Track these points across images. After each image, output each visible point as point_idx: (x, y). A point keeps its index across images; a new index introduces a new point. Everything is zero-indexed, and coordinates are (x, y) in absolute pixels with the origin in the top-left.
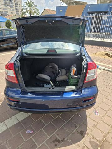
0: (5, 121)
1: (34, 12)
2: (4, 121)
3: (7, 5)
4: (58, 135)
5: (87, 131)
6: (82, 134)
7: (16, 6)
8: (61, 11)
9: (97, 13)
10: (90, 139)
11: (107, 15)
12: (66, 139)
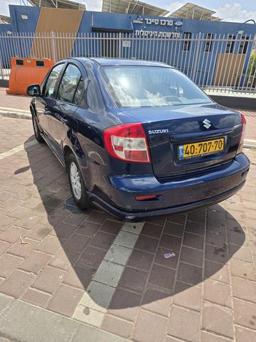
0: (105, 258)
2: (102, 259)
4: (212, 243)
8: (25, 17)
9: (112, 33)
11: (130, 38)
12: (227, 244)
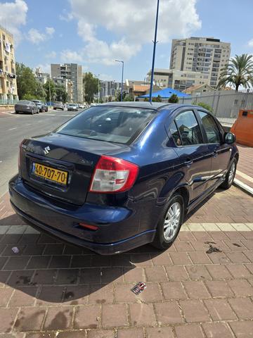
1: (246, 78)
3: (197, 68)
5: (80, 300)
6: (67, 296)
7: (214, 70)
10: (67, 311)
12: (37, 286)
